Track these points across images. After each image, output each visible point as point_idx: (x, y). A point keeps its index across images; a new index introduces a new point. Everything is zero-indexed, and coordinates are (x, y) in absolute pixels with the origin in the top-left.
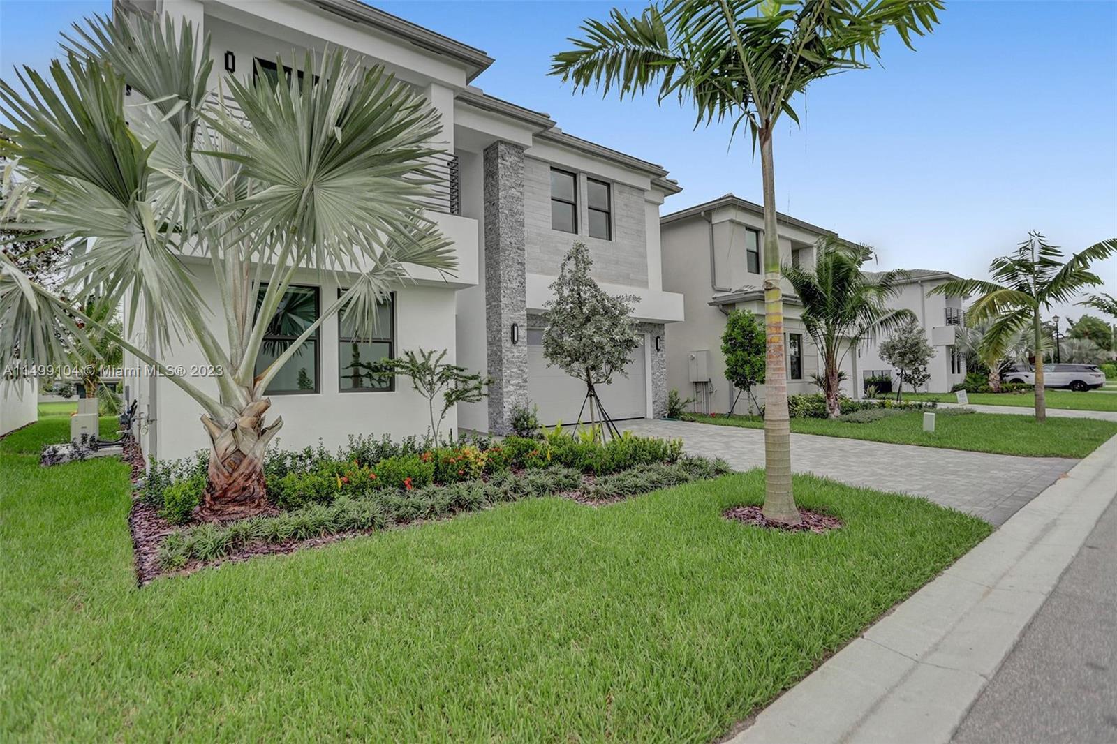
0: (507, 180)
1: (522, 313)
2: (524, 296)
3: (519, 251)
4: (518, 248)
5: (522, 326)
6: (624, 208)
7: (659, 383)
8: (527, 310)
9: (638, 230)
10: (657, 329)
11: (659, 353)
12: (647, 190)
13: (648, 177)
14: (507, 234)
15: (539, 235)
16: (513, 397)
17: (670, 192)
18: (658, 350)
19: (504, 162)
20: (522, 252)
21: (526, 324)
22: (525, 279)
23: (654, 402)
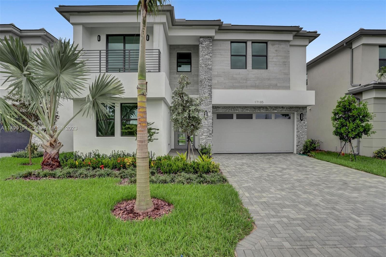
0: (204, 52)
1: (210, 106)
2: (211, 99)
3: (209, 81)
4: (209, 80)
5: (210, 111)
6: (276, 52)
7: (302, 137)
8: (212, 105)
9: (284, 62)
10: (301, 110)
11: (302, 122)
12: (291, 41)
13: (292, 33)
14: (203, 74)
15: (224, 72)
16: (204, 140)
17: (314, 38)
18: (302, 120)
19: (202, 45)
20: (210, 81)
21: (212, 111)
22: (211, 92)
23: (297, 146)
